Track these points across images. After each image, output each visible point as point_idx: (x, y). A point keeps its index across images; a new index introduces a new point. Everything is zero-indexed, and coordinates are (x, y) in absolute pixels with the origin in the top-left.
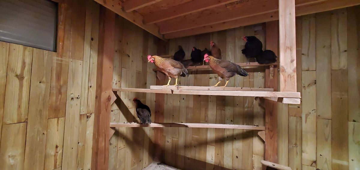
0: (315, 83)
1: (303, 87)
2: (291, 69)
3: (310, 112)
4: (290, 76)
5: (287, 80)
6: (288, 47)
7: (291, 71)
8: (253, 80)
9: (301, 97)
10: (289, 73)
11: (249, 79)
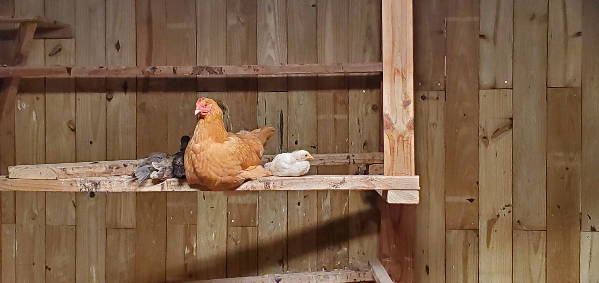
0: (511, 126)
1: (480, 140)
2: (403, 121)
3: (498, 211)
4: (401, 138)
5: (396, 149)
6: (398, 71)
7: (404, 128)
8: (345, 117)
9: (419, 188)
10: (400, 132)
11: (336, 113)
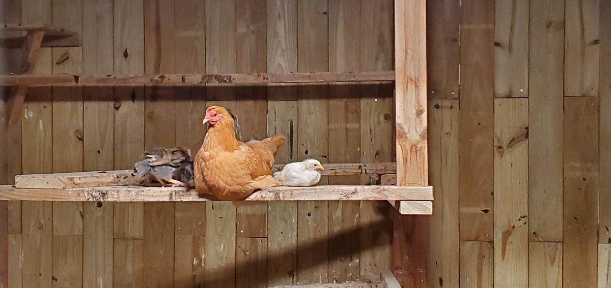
0: (527, 136)
1: (495, 149)
2: (416, 130)
3: (514, 223)
4: (414, 148)
6: (411, 79)
7: (417, 137)
8: (356, 126)
9: (433, 199)
10: (413, 142)
11: (347, 122)
